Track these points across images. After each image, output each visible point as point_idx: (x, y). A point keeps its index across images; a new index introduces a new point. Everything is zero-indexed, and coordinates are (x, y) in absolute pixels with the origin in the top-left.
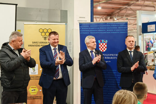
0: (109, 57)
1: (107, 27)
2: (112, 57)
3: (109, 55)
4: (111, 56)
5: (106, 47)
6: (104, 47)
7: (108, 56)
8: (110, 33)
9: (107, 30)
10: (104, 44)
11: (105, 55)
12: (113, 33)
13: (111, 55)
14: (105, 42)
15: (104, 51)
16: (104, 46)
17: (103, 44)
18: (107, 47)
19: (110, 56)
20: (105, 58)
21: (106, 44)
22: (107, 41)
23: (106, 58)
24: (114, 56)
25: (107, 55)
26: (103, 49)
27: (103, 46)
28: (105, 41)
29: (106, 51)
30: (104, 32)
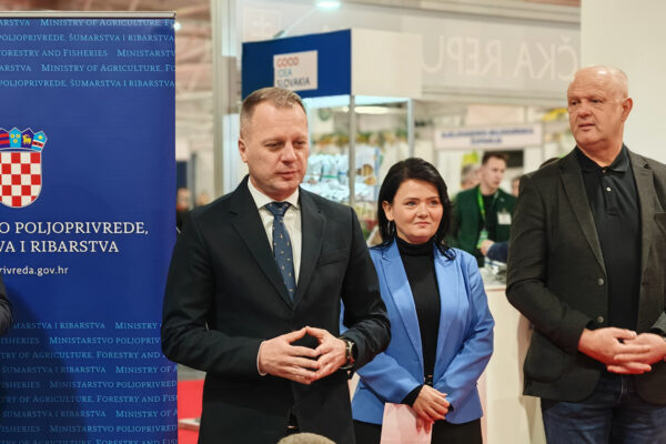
0: (57, 238)
1: (41, 45)
2: (79, 238)
3: (58, 228)
4: (73, 236)
5: (35, 180)
6: (26, 180)
7: (53, 237)
8: (63, 83)
9: (45, 68)
10: (25, 157)
11: (31, 228)
12: (85, 84)
13: (67, 227)
14: (29, 146)
15: (26, 201)
16: (26, 169)
17: (16, 159)
18: (45, 180)
19: (66, 238)
20: (28, 246)
21: (35, 159)
22: (41, 138)
23: (34, 248)
24: (93, 236)
25: (45, 227)
26: (17, 190)
27: (16, 169)
28: (27, 140)
29: (38, 202)
30: (27, 76)
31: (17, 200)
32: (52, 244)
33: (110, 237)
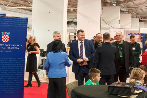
0: (10, 47)
1: (10, 21)
2: (14, 47)
3: (11, 45)
5: (8, 39)
7: (10, 46)
8: (13, 26)
9: (11, 24)
10: (7, 36)
11: (7, 45)
12: (16, 26)
13: (12, 45)
14: (7, 34)
17: (6, 36)
19: (12, 47)
20: (6, 48)
21: (8, 36)
22: (9, 33)
23: (7, 48)
24: (15, 47)
25: (9, 45)
28: (7, 33)
29: (8, 42)
30: (8, 25)
31: (5, 41)
32: (10, 48)
33: (18, 47)
